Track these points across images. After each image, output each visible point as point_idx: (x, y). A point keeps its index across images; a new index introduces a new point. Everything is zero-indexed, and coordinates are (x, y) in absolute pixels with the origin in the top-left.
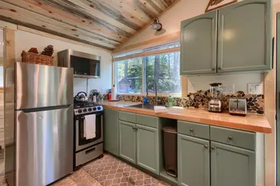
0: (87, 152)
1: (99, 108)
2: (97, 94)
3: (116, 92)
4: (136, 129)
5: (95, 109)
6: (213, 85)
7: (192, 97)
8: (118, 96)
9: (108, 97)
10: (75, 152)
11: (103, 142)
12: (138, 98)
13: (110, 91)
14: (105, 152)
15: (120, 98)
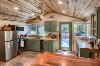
0: (21, 50)
1: (24, 39)
2: (22, 35)
3: (28, 34)
4: (35, 43)
5: (23, 40)
6: (50, 33)
7: (47, 35)
8: (29, 35)
9: (26, 36)
10: (18, 50)
11: (26, 48)
12: (35, 36)
13: (26, 34)
14: (26, 50)
15: (29, 36)
